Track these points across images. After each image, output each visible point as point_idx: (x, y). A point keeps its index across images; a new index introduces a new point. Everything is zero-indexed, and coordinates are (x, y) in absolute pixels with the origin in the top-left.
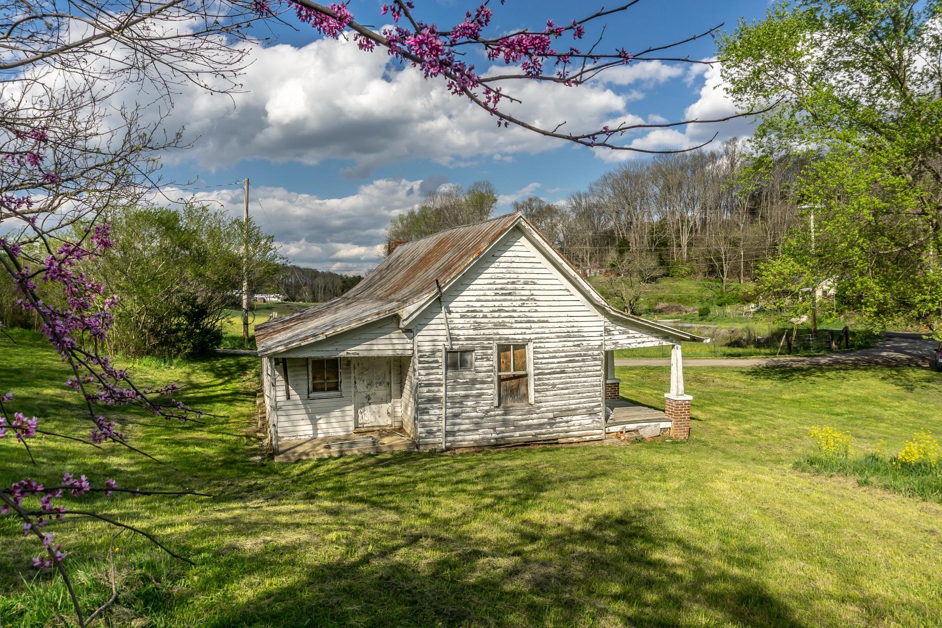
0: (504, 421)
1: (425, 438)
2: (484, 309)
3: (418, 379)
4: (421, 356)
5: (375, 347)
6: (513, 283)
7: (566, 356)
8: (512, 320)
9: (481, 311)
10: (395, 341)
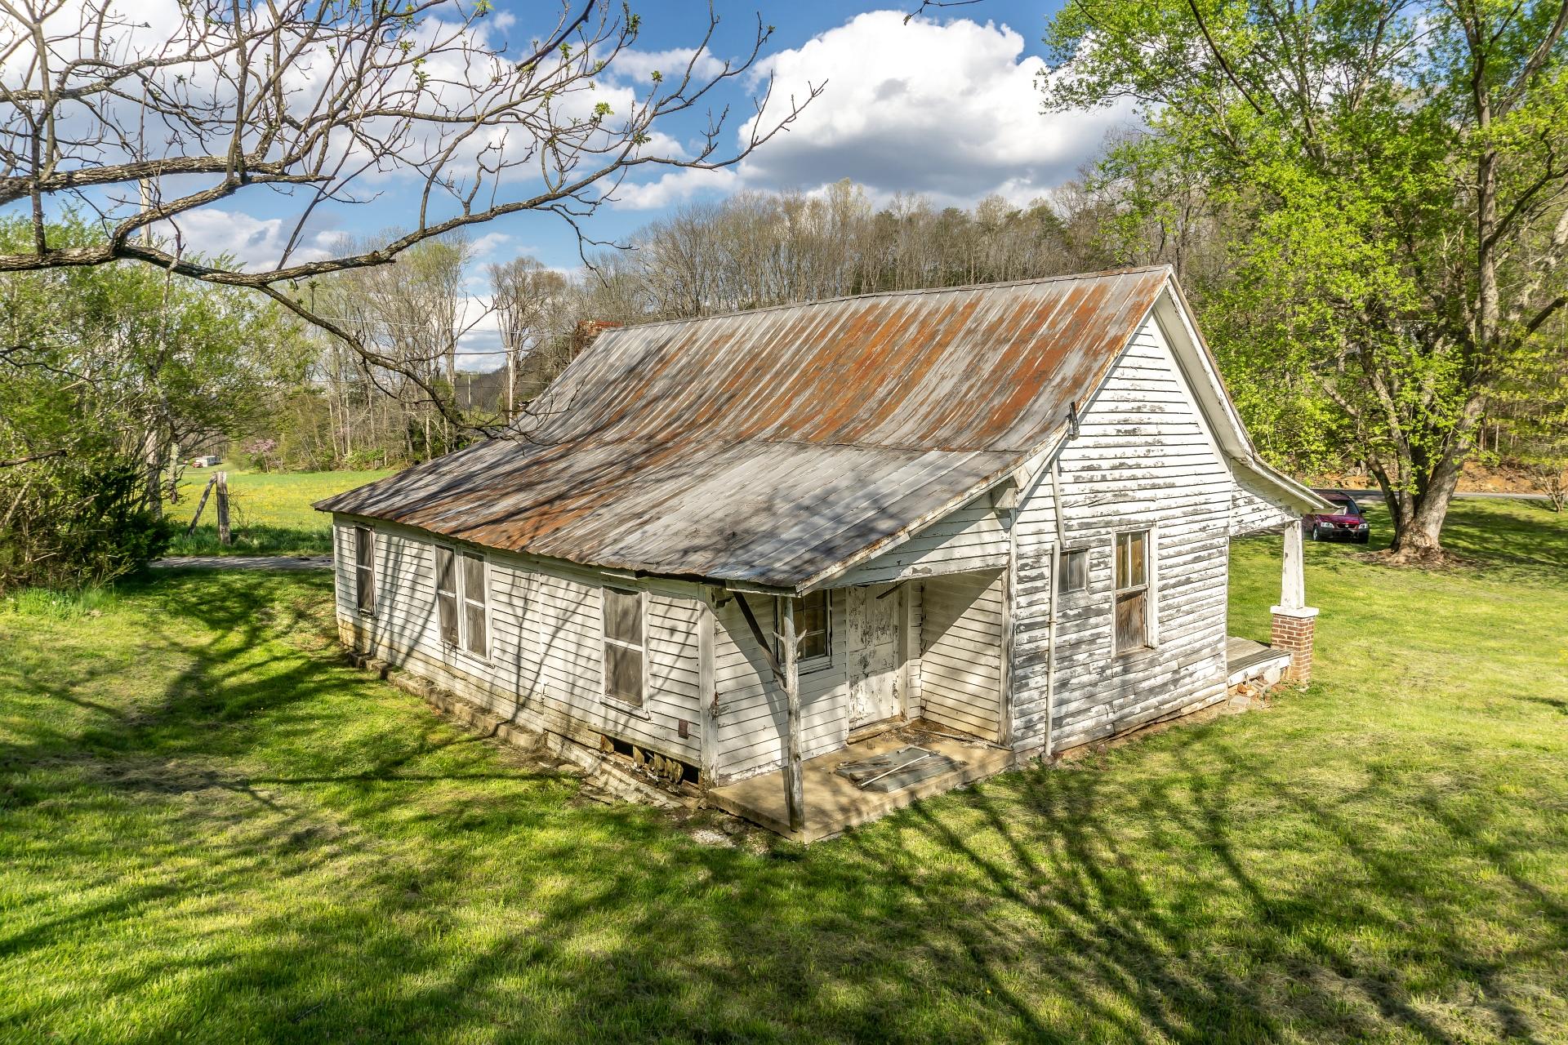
0: (1124, 684)
1: (1023, 738)
2: (1105, 464)
3: (1016, 616)
4: (1022, 568)
5: (957, 553)
6: (1139, 411)
7: (1193, 551)
8: (1133, 484)
9: (1099, 469)
10: (987, 537)
